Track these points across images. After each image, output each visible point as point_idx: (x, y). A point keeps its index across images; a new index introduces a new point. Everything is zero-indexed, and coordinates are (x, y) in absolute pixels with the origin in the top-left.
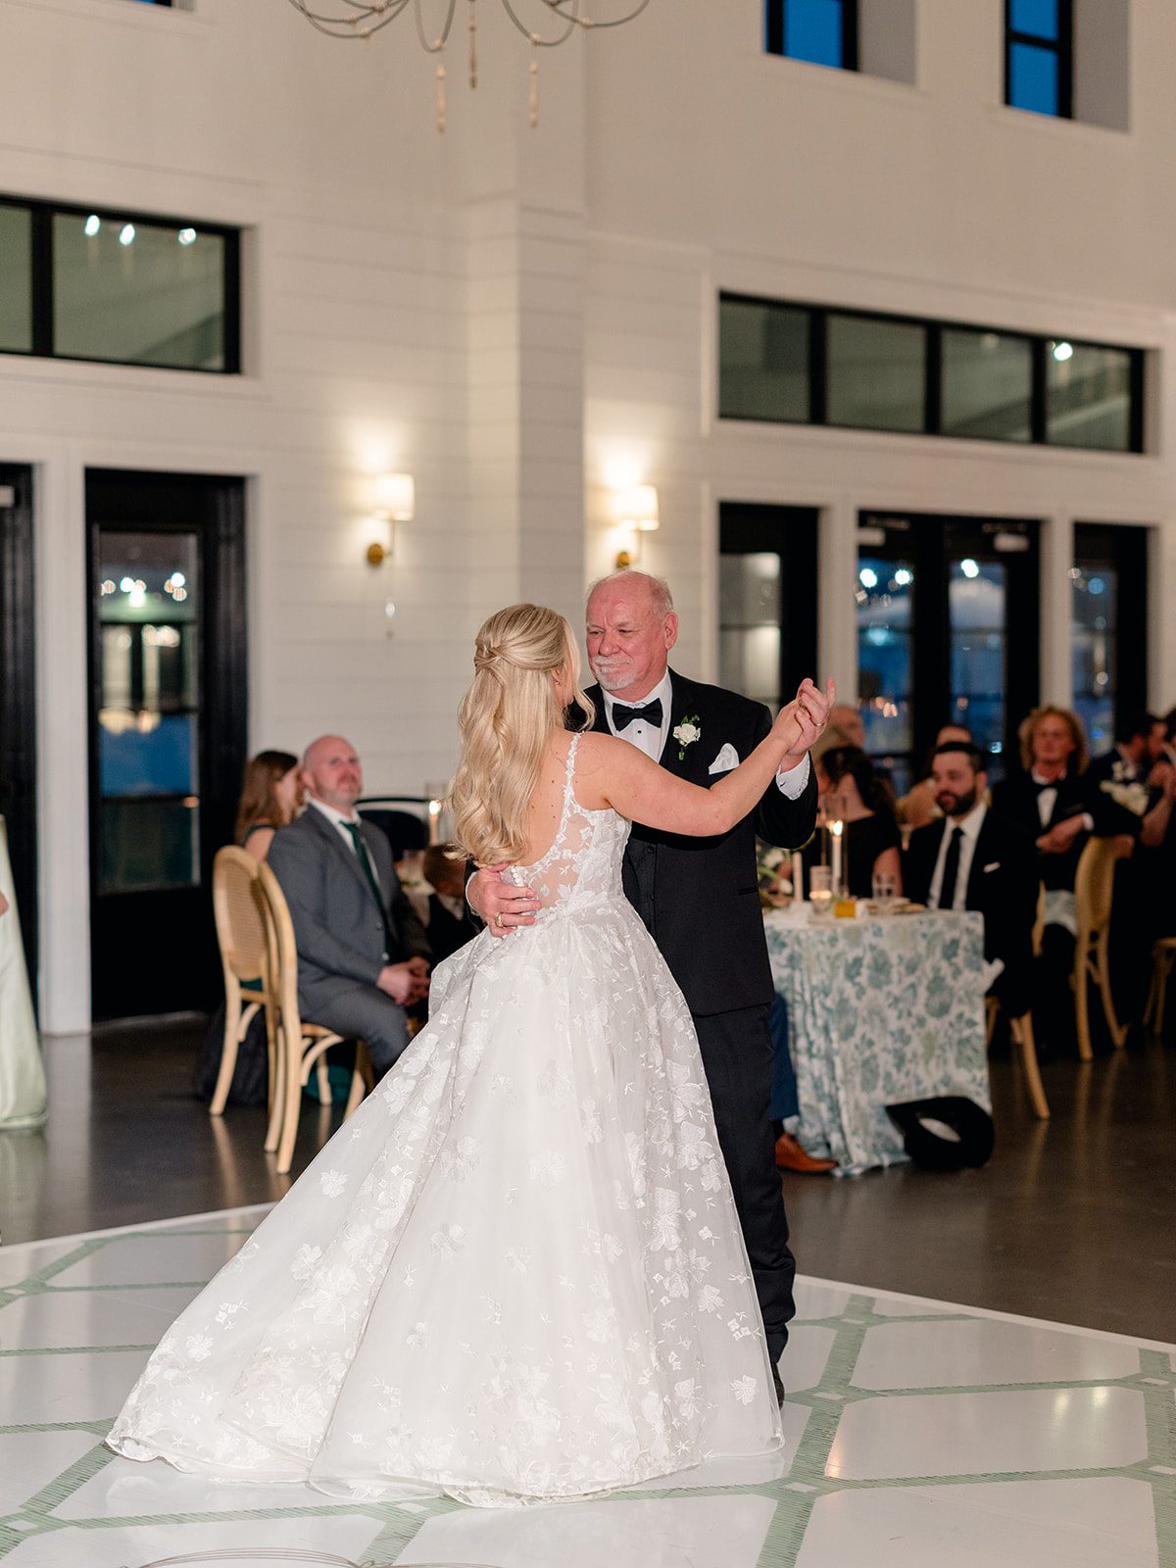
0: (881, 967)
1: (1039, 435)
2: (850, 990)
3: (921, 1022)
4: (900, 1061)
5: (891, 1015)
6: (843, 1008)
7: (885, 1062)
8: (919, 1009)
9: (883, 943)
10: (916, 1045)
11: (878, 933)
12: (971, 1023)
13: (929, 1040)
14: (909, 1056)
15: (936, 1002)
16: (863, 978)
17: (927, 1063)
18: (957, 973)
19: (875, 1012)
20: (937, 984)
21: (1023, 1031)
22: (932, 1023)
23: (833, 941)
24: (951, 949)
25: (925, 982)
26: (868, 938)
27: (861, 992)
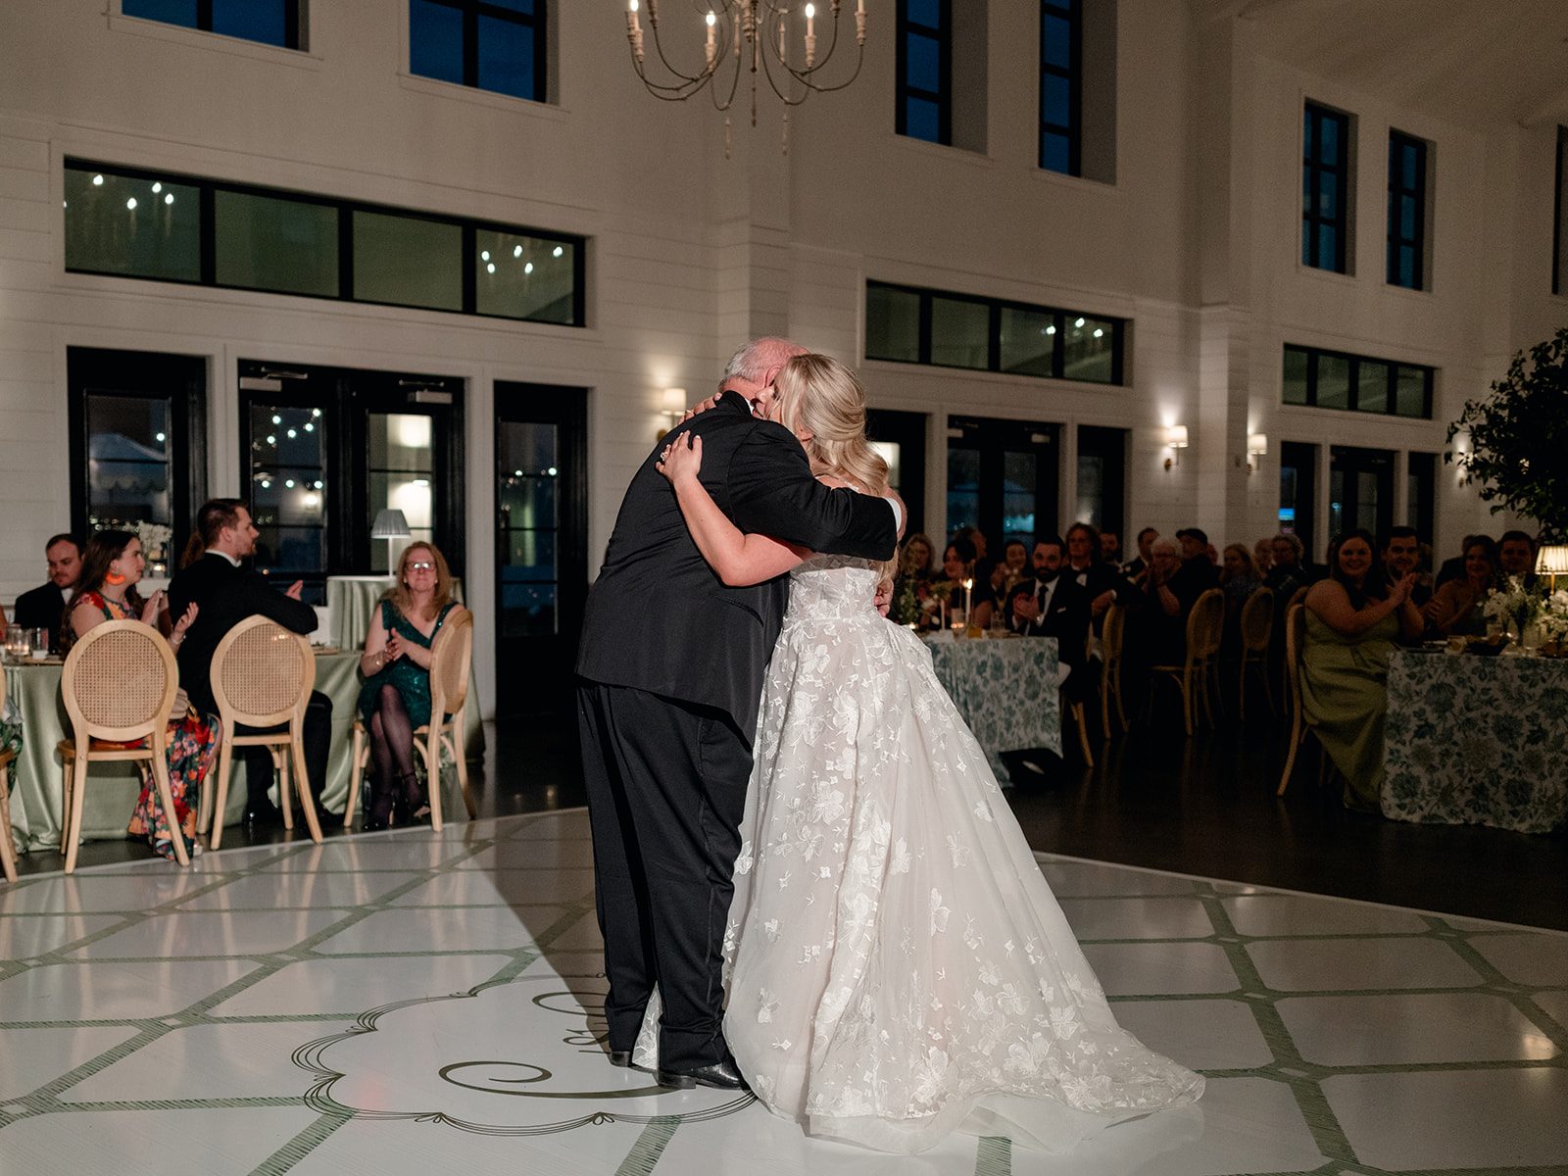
0: (998, 668)
1: (1058, 374)
2: (979, 681)
3: (1022, 703)
4: (1009, 727)
5: (1004, 697)
6: (975, 692)
7: (1001, 726)
8: (1020, 695)
9: (1000, 653)
10: (1019, 717)
11: (996, 646)
12: (1051, 705)
13: (1027, 714)
14: (1014, 722)
15: (1030, 691)
16: (988, 674)
17: (1026, 728)
18: (1043, 673)
19: (994, 696)
20: (1031, 680)
21: (1078, 713)
22: (1028, 704)
23: (970, 650)
24: (1039, 660)
25: (1024, 679)
26: (990, 649)
27: (986, 682)
